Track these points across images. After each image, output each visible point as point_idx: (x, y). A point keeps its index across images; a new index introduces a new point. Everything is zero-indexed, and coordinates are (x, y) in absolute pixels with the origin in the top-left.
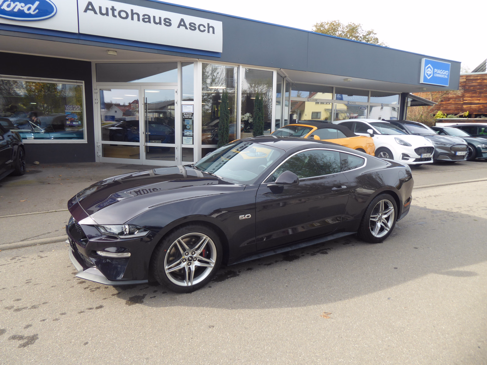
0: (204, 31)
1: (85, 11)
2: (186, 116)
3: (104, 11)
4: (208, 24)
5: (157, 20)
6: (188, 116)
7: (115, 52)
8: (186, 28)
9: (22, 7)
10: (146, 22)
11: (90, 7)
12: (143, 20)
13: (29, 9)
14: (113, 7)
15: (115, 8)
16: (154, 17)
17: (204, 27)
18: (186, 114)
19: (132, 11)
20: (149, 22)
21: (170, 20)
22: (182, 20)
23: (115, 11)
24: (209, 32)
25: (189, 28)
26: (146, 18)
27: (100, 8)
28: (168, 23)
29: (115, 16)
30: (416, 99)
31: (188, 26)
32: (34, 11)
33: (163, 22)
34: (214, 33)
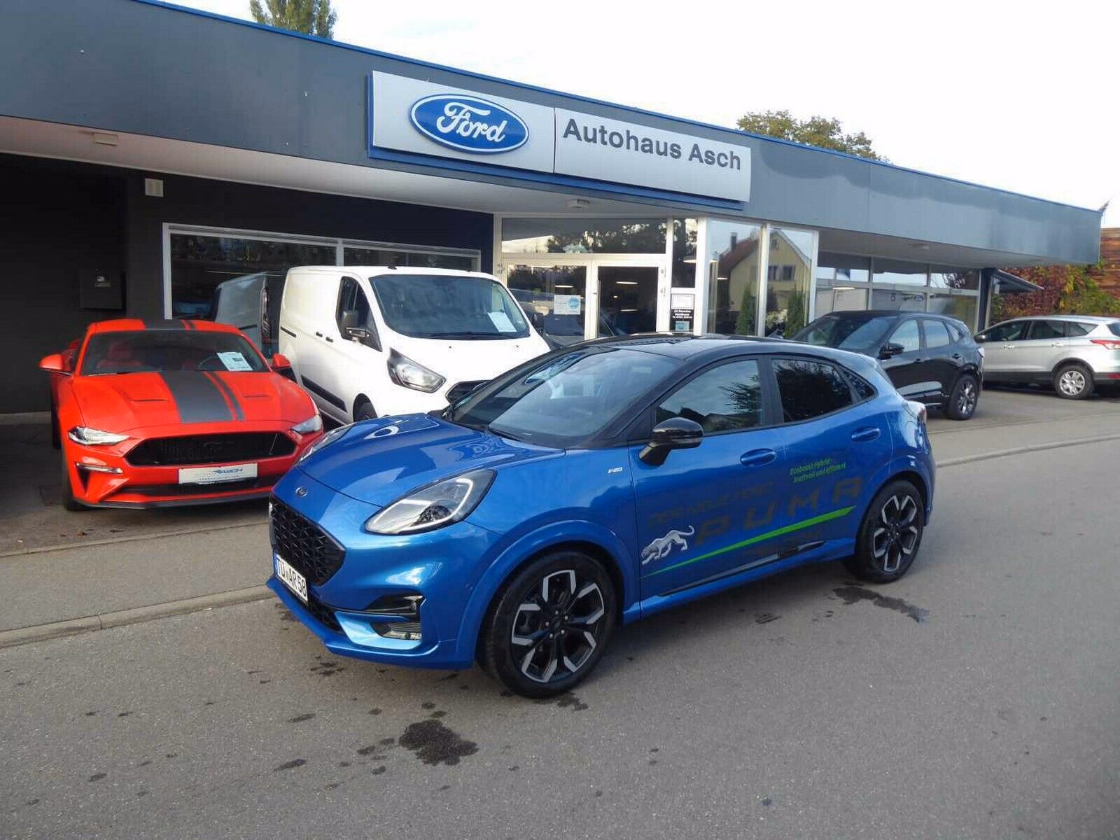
0: (726, 164)
1: (565, 136)
2: (678, 316)
3: (590, 136)
4: (732, 153)
5: (662, 150)
6: (683, 314)
7: (586, 203)
8: (702, 162)
9: (483, 130)
10: (646, 151)
11: (572, 129)
12: (643, 146)
13: (493, 133)
14: (603, 127)
15: (605, 129)
16: (658, 143)
17: (726, 158)
18: (680, 311)
19: (628, 132)
20: (651, 151)
21: (679, 147)
22: (696, 147)
23: (605, 135)
24: (732, 167)
25: (706, 160)
26: (647, 145)
27: (586, 129)
28: (676, 152)
29: (605, 143)
30: (1006, 280)
31: (704, 157)
32: (499, 138)
33: (669, 151)
34: (739, 168)
